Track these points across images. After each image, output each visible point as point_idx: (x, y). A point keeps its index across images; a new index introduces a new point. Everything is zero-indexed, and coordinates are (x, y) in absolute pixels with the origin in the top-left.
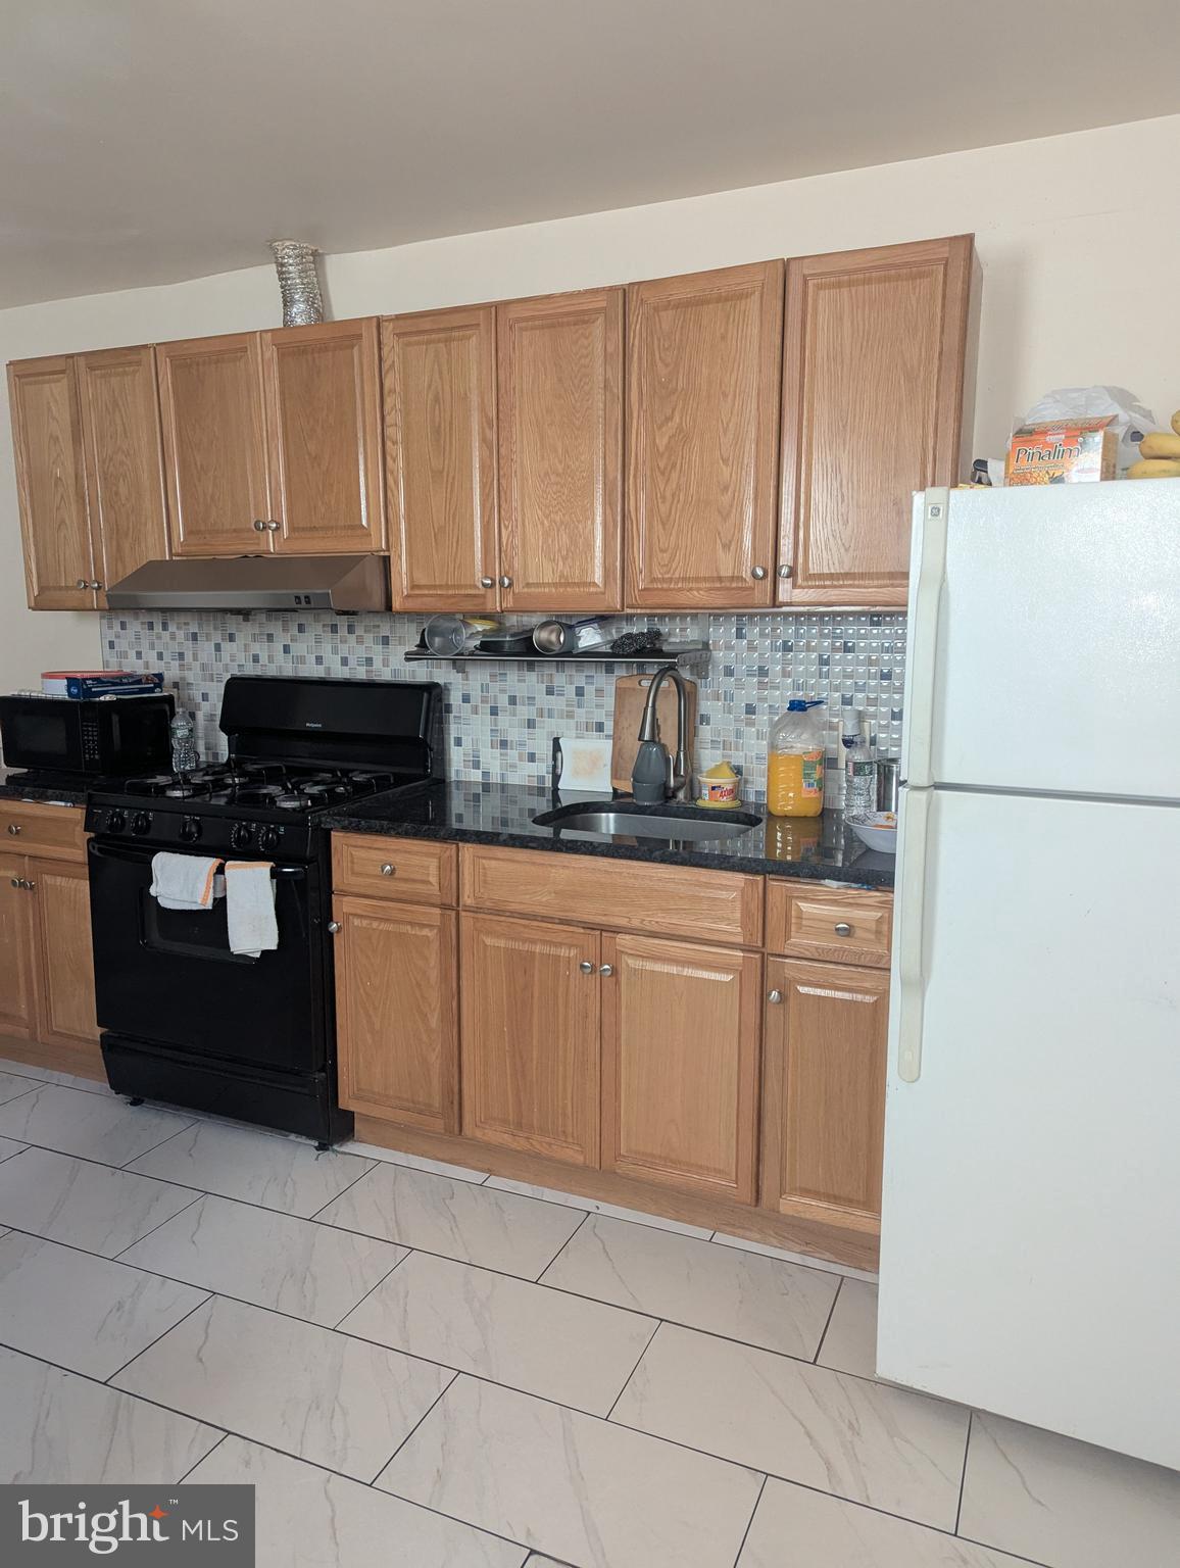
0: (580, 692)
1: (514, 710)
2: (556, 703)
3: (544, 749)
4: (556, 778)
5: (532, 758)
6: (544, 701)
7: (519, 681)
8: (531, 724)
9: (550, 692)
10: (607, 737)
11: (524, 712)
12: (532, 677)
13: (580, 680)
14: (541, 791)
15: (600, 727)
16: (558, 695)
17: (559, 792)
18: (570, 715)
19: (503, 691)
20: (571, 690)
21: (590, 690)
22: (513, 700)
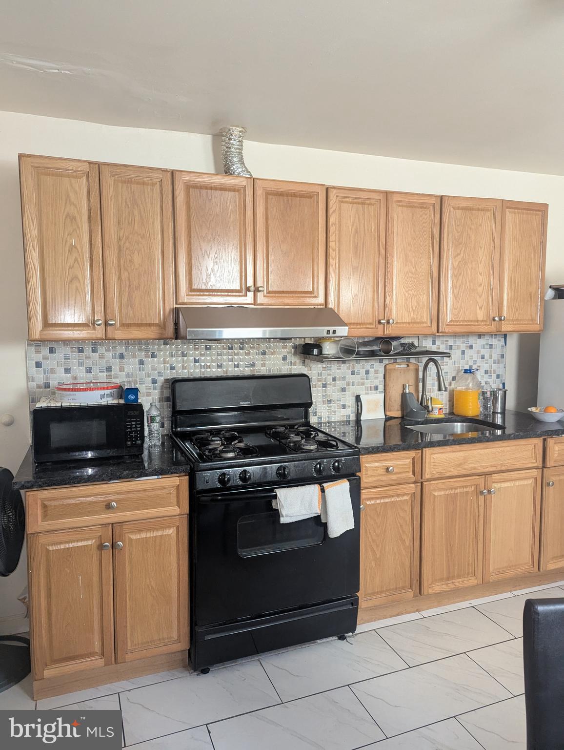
0: (367, 372)
1: (335, 384)
2: (356, 378)
3: (351, 402)
4: (358, 415)
5: (344, 406)
6: (350, 378)
7: (338, 369)
8: (343, 390)
9: (353, 373)
10: (380, 392)
11: (340, 384)
12: (344, 367)
13: (367, 366)
14: (349, 422)
15: (376, 388)
16: (357, 374)
17: (361, 422)
18: (363, 384)
19: (329, 375)
20: (363, 371)
21: (372, 371)
22: (334, 379)
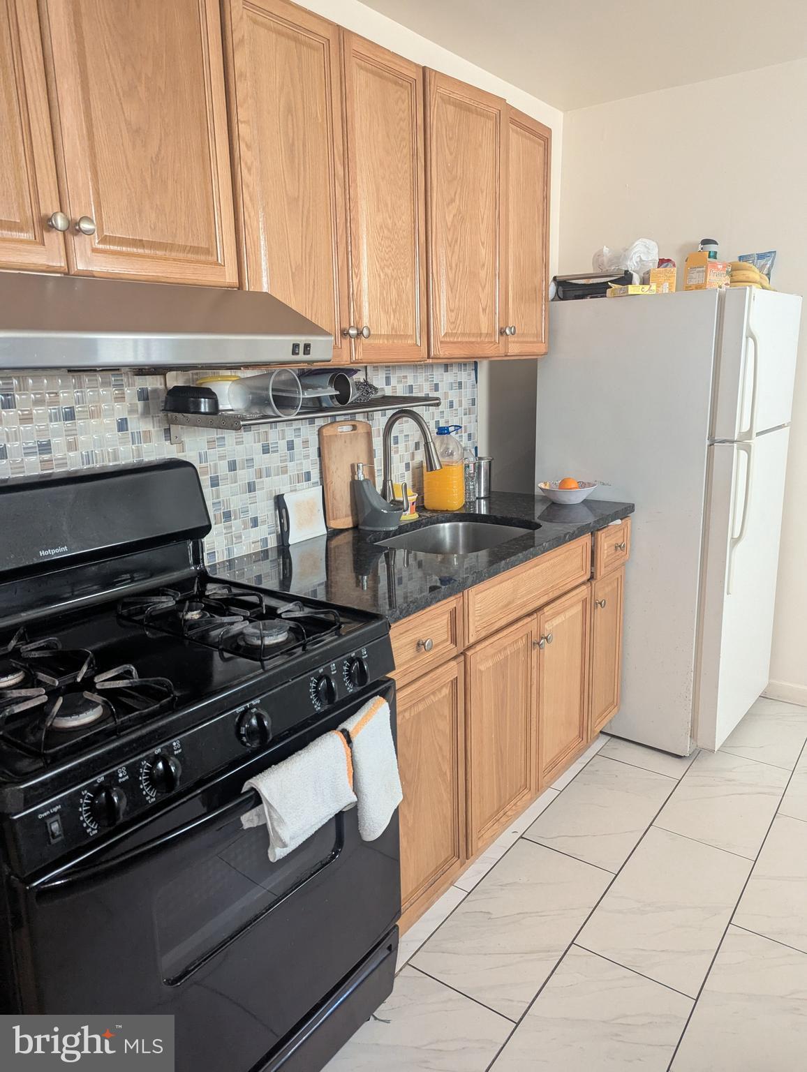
0: (291, 446)
1: (236, 476)
2: (272, 460)
3: (265, 510)
4: (283, 536)
5: (255, 522)
6: (261, 460)
7: (237, 443)
8: (251, 488)
9: (266, 450)
10: (315, 484)
11: (244, 475)
12: (248, 436)
13: (289, 432)
14: (265, 554)
15: (308, 476)
16: (273, 452)
17: (291, 549)
18: (284, 471)
19: (222, 458)
20: (283, 445)
21: (298, 442)
22: (233, 466)
